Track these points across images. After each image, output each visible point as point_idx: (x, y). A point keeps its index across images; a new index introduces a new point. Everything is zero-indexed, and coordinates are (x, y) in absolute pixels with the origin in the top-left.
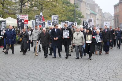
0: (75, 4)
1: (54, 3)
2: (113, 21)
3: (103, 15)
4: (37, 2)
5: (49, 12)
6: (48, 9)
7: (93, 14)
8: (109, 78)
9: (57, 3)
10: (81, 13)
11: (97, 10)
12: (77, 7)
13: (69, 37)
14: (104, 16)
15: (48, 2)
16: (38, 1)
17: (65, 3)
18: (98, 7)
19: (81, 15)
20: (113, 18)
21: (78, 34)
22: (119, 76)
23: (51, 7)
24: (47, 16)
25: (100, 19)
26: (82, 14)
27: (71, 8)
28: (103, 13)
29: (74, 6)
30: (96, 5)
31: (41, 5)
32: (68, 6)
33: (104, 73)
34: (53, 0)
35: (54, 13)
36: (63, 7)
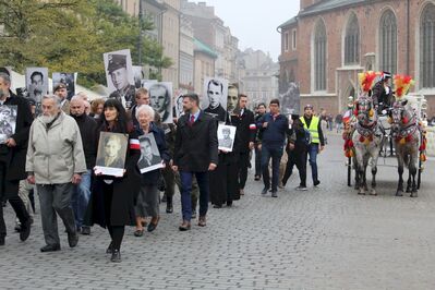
0: (140, 16)
1: (67, 12)
2: (275, 79)
3: (239, 59)
4: (6, 4)
5: (48, 44)
6: (44, 34)
7: (204, 53)
8: (254, 282)
9: (76, 11)
10: (162, 48)
11: (219, 42)
12: (147, 27)
13: (11, 141)
14: (242, 64)
15: (46, 6)
16: (11, 3)
17: (107, 12)
18: (225, 30)
19: (159, 55)
20: (276, 71)
21: (49, 126)
22: (290, 277)
23: (57, 25)
24: (41, 58)
25: (228, 71)
26: (166, 54)
27: (127, 31)
28: (239, 51)
29: (137, 23)
30: (218, 22)
31: (20, 16)
32: (117, 23)
33: (235, 265)
34: (64, 1)
35: (66, 46)
36: (98, 26)
